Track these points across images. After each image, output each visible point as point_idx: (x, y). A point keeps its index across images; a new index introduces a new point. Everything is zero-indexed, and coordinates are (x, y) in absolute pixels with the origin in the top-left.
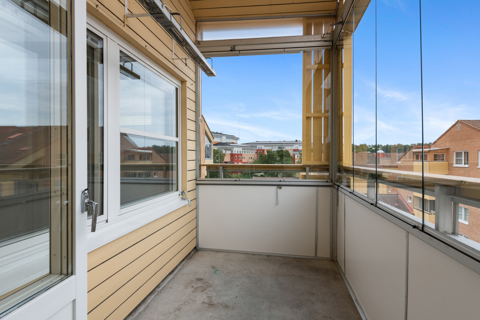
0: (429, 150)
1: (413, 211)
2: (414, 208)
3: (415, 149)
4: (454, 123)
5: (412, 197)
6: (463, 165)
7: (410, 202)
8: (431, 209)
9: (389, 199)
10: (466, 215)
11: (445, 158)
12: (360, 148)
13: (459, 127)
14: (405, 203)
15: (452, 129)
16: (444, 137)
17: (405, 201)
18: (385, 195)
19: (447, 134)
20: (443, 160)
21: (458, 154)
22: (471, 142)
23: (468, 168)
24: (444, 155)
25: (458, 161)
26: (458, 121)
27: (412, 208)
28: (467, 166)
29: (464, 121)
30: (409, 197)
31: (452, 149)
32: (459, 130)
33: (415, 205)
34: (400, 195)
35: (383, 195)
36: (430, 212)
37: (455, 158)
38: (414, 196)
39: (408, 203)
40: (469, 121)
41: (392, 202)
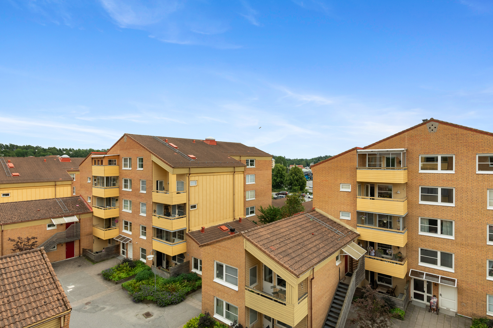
0: (104, 157)
1: (92, 209)
2: (93, 206)
3: (93, 155)
4: (122, 135)
5: (91, 197)
6: (128, 168)
7: (89, 201)
8: (107, 205)
9: (71, 202)
10: (131, 206)
11: (116, 163)
12: (48, 151)
13: (125, 139)
14: (86, 203)
15: (121, 140)
16: (116, 146)
17: (85, 201)
18: (67, 198)
19: (118, 144)
20: (115, 164)
21: (126, 160)
22: (133, 151)
23: (132, 171)
24: (115, 160)
25: (126, 165)
26: (125, 134)
27: (91, 207)
28: (131, 169)
29: (129, 134)
30: (89, 197)
31: (121, 156)
32: (126, 141)
33: (93, 204)
34: (81, 196)
35: (64, 199)
36: (107, 207)
37: (123, 163)
38: (93, 196)
39: (88, 203)
40: (132, 135)
41: (74, 204)
